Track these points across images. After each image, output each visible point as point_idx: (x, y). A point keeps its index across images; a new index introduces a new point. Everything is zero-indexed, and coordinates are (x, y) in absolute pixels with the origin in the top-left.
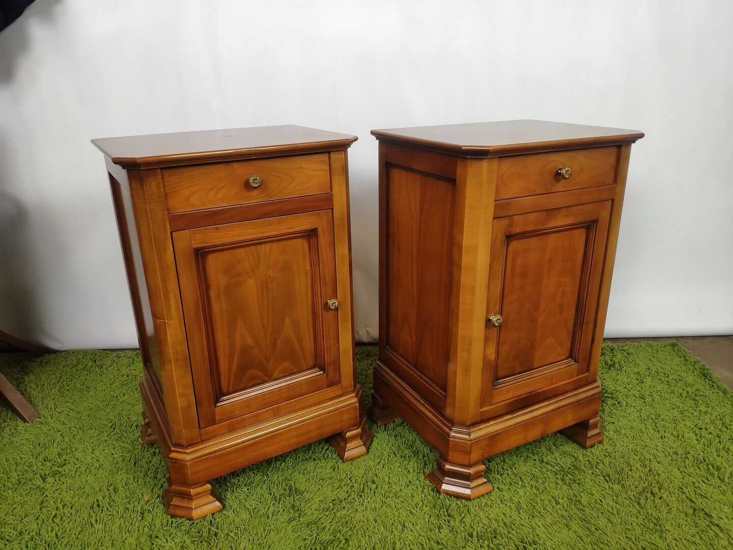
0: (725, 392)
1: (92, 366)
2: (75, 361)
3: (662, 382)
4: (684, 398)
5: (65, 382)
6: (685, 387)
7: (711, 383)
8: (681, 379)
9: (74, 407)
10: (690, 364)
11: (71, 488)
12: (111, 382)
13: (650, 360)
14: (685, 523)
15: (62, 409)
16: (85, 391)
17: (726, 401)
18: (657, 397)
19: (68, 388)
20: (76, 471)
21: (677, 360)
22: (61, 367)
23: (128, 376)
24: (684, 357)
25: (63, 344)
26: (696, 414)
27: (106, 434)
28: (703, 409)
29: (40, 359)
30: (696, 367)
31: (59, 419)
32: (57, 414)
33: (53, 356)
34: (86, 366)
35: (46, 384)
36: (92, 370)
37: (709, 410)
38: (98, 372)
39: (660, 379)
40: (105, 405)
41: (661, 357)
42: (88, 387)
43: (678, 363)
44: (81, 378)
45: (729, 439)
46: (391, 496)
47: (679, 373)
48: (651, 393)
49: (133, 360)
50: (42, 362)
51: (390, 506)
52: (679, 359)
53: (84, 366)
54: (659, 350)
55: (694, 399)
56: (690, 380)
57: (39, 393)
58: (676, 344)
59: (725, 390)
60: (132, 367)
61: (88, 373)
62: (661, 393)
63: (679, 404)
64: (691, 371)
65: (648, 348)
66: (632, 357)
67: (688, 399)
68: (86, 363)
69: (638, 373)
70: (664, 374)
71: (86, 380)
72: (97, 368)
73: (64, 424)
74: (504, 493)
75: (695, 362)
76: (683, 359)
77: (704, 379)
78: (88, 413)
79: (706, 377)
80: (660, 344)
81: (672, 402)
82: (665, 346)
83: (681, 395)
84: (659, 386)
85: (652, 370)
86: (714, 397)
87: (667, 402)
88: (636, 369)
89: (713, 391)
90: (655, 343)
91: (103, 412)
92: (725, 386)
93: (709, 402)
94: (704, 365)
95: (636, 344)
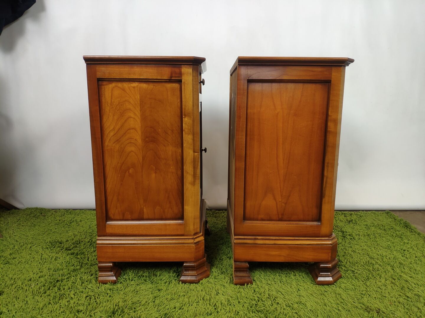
0: (419, 234)
1: (39, 216)
2: (30, 212)
3: (381, 229)
4: (395, 236)
5: (22, 222)
6: (395, 232)
7: (411, 230)
8: (392, 228)
9: (24, 233)
10: (398, 221)
11: (14, 270)
12: (49, 223)
13: (374, 220)
15: (17, 234)
16: (32, 226)
17: (420, 238)
18: (377, 236)
19: (23, 225)
20: (19, 262)
22: (21, 214)
23: (60, 221)
24: (394, 218)
25: (24, 206)
26: (401, 244)
28: (406, 241)
29: (9, 211)
30: (401, 222)
31: (14, 238)
32: (13, 236)
33: (17, 210)
34: (36, 215)
35: (10, 222)
36: (39, 217)
37: (410, 242)
39: (380, 228)
40: (43, 233)
41: (380, 218)
42: (35, 225)
43: (391, 221)
44: (31, 221)
47: (391, 225)
48: (374, 234)
49: (64, 214)
50: (10, 213)
52: (391, 219)
53: (34, 215)
54: (379, 215)
55: (400, 237)
56: (398, 228)
57: (5, 226)
58: (389, 212)
59: (419, 233)
60: (63, 217)
61: (36, 218)
62: (380, 234)
63: (391, 239)
64: (399, 225)
65: (372, 214)
66: (363, 218)
67: (396, 237)
68: (36, 214)
69: (367, 225)
70: (382, 225)
71: (34, 222)
72: (42, 217)
73: (16, 241)
74: (282, 278)
75: (400, 220)
76: (393, 219)
77: (406, 228)
78: (32, 236)
79: (407, 227)
80: (380, 212)
81: (387, 238)
82: (383, 214)
83: (392, 235)
84: (379, 231)
85: (375, 224)
86: (413, 236)
87: (384, 239)
88: (365, 223)
89: (412, 234)
90: (376, 212)
91: (42, 236)
92: (419, 231)
93: (410, 239)
94: (406, 221)
95: (365, 212)
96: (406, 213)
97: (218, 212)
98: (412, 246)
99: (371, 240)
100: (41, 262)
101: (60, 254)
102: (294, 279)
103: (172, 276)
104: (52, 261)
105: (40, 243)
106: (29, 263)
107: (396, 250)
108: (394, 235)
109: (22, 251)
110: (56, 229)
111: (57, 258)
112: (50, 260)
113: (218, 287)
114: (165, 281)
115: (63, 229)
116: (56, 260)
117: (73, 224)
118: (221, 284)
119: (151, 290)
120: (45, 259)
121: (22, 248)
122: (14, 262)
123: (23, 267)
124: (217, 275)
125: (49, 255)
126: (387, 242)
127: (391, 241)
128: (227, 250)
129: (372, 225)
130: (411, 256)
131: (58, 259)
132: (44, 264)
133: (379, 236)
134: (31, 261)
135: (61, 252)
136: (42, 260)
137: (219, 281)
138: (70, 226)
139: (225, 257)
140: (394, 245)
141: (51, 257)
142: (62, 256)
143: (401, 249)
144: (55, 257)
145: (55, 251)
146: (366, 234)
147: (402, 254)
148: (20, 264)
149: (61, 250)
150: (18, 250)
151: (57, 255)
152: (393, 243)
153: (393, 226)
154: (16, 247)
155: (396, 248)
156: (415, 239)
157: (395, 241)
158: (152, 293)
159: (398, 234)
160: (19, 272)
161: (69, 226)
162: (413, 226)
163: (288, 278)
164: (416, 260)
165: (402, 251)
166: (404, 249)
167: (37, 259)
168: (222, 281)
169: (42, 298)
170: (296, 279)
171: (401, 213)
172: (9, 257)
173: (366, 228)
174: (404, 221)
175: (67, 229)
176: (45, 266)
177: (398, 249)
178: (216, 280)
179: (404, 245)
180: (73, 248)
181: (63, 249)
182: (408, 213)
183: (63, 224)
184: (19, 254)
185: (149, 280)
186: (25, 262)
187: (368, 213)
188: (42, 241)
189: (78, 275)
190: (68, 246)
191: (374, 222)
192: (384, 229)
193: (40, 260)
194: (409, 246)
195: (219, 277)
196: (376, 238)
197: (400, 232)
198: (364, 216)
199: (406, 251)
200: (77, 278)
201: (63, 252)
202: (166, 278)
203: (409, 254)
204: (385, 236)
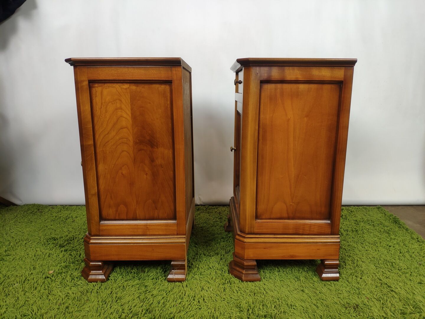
0: (407, 230)
1: (36, 212)
2: (27, 208)
4: (382, 232)
5: (19, 218)
6: (383, 228)
7: (399, 225)
8: (381, 223)
9: (20, 230)
10: (387, 216)
11: (8, 267)
12: (45, 219)
13: (364, 215)
14: (375, 291)
15: (13, 231)
16: (29, 223)
17: (407, 234)
18: (365, 231)
19: (20, 221)
20: (13, 259)
21: (380, 215)
22: (18, 211)
23: (56, 217)
24: (384, 214)
25: (22, 202)
26: (388, 239)
27: (36, 243)
28: (393, 237)
29: (7, 208)
30: (391, 217)
31: (10, 235)
32: (10, 233)
33: (15, 207)
34: (33, 211)
35: (7, 218)
37: (397, 238)
38: (39, 215)
39: (369, 224)
40: (39, 230)
41: (371, 213)
42: (31, 221)
43: (381, 216)
44: (28, 217)
45: (407, 252)
46: (198, 274)
47: (381, 221)
48: (363, 229)
49: (61, 210)
50: (8, 209)
51: (196, 279)
52: (381, 214)
53: (31, 211)
54: (370, 210)
55: (388, 233)
56: (387, 224)
57: (2, 222)
58: (380, 207)
59: (407, 229)
60: (60, 213)
61: (33, 215)
62: (369, 230)
63: (378, 235)
64: (388, 220)
65: (364, 210)
66: (354, 213)
67: (384, 233)
68: (33, 210)
69: (356, 221)
70: (372, 221)
71: (31, 218)
72: (39, 213)
73: (13, 238)
74: (266, 274)
75: (390, 215)
76: (384, 215)
77: (395, 224)
78: (28, 233)
79: (396, 222)
80: (371, 207)
81: (374, 234)
82: (374, 209)
83: (381, 231)
84: (368, 227)
85: (365, 219)
86: (400, 232)
87: (372, 234)
88: (355, 219)
89: (400, 229)
90: (368, 207)
91: (37, 233)
92: (407, 227)
93: (397, 234)
94: (395, 217)
95: (356, 207)
96: (398, 208)
97: (211, 208)
98: (398, 241)
99: (359, 236)
100: (35, 258)
101: (54, 250)
102: (277, 275)
103: (159, 272)
104: (45, 258)
105: (35, 239)
106: (23, 260)
107: (382, 246)
108: (382, 230)
109: (17, 248)
110: (51, 225)
111: (50, 255)
112: (43, 257)
113: (203, 283)
114: (152, 277)
115: (58, 225)
116: (49, 257)
117: (68, 220)
118: (206, 280)
119: (138, 286)
120: (39, 256)
121: (18, 245)
122: (8, 259)
123: (16, 264)
124: (203, 271)
125: (43, 251)
126: (374, 238)
127: (378, 237)
128: (215, 246)
129: (362, 220)
130: (396, 252)
131: (52, 256)
132: (37, 261)
133: (367, 232)
134: (26, 258)
135: (55, 248)
136: (36, 257)
137: (205, 277)
138: (66, 222)
139: (213, 253)
140: (381, 240)
141: (44, 253)
142: (56, 253)
143: (387, 245)
144: (48, 254)
145: (48, 247)
146: (354, 230)
147: (387, 250)
148: (14, 261)
149: (55, 246)
150: (13, 247)
151: (50, 252)
152: (380, 239)
153: (382, 221)
154: (11, 244)
155: (382, 244)
156: (402, 235)
157: (382, 236)
158: (139, 289)
159: (386, 230)
160: (13, 269)
161: (64, 222)
162: (402, 221)
163: (272, 274)
164: (400, 256)
165: (388, 247)
166: (389, 245)
167: (31, 256)
168: (207, 277)
169: (33, 294)
170: (280, 275)
171: (393, 208)
172: (4, 254)
173: (355, 223)
174: (394, 216)
175: (63, 225)
176: (38, 262)
177: (384, 245)
178: (202, 276)
179: (391, 240)
180: (67, 244)
181: (57, 245)
182: (400, 208)
183: (58, 220)
184: (14, 250)
185: (137, 277)
186: (19, 259)
187: (359, 208)
188: (37, 237)
189: (69, 271)
190: (62, 243)
191: (364, 217)
192: (373, 225)
193: (33, 257)
194: (395, 242)
195: (205, 273)
196: (364, 234)
197: (388, 228)
198: (355, 211)
199: (392, 247)
200: (67, 274)
201: (57, 249)
202: (153, 274)
203: (393, 250)
204: (373, 232)
